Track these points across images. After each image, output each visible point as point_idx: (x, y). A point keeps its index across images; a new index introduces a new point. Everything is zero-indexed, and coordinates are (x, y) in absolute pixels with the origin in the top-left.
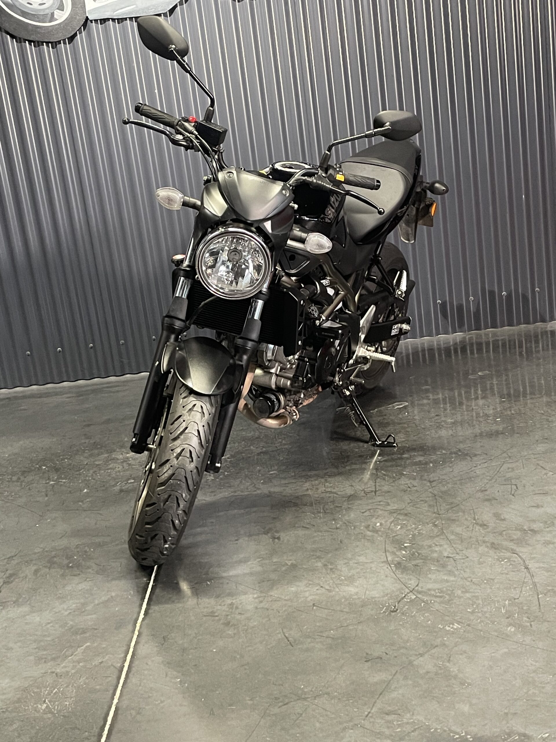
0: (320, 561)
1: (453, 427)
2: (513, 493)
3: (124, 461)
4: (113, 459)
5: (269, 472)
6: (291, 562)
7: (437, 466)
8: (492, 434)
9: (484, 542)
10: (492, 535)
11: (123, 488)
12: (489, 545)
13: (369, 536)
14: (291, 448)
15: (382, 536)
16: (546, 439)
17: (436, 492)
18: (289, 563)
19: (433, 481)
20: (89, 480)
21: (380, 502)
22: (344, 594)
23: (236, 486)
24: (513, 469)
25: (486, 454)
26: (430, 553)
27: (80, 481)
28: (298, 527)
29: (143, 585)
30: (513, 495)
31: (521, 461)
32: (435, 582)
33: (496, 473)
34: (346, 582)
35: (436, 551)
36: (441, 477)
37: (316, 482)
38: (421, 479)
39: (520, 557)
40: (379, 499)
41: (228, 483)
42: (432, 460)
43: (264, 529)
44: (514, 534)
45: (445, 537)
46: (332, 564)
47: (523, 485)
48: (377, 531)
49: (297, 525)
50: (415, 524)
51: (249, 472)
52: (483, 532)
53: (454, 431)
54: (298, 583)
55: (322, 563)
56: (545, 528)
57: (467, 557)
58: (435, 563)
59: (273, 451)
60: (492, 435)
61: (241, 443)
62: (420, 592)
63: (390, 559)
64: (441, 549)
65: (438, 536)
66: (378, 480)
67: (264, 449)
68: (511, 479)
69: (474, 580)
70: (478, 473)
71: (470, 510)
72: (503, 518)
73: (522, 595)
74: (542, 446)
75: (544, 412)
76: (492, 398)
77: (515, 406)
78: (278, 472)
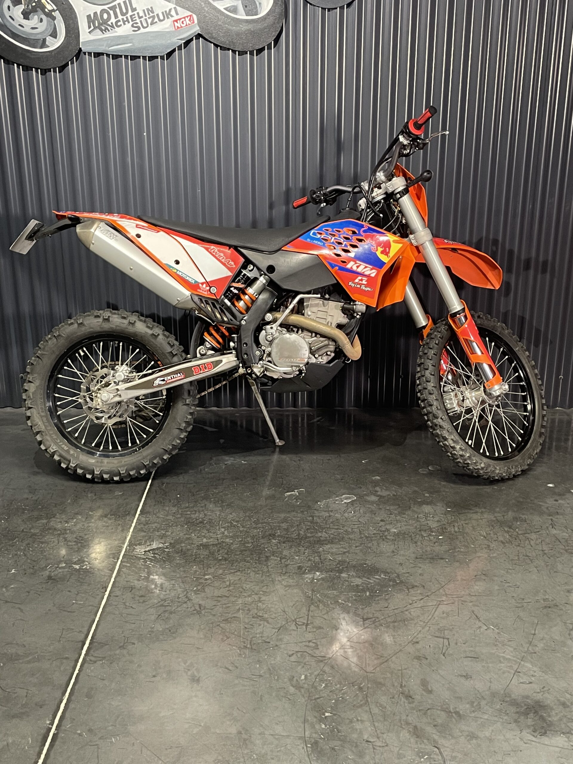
1: (395, 540)
2: (444, 652)
3: (61, 534)
4: (50, 529)
5: (204, 576)
6: (204, 721)
7: (373, 597)
8: (432, 558)
9: (408, 724)
10: (416, 714)
11: (53, 574)
12: (411, 730)
13: (291, 695)
14: (232, 543)
15: (303, 696)
16: (484, 574)
18: (203, 723)
19: (367, 619)
20: (20, 556)
21: (309, 641)
24: (448, 614)
25: (424, 587)
26: (350, 731)
27: (11, 556)
28: (220, 667)
29: (43, 731)
30: (444, 656)
31: (456, 603)
33: (430, 617)
35: (357, 730)
36: (375, 615)
37: (250, 599)
38: (355, 613)
39: (441, 753)
40: (309, 636)
42: (369, 586)
43: (185, 664)
44: (439, 716)
45: (367, 708)
46: (246, 731)
47: (455, 641)
48: (301, 687)
49: (219, 664)
50: (340, 684)
51: (184, 571)
52: (407, 707)
53: (396, 546)
56: (471, 712)
57: (387, 745)
59: (213, 544)
60: (434, 558)
61: (183, 526)
63: (307, 734)
64: (362, 727)
65: (361, 706)
66: (312, 607)
67: (205, 540)
68: (445, 630)
70: (412, 613)
71: (399, 670)
72: (430, 689)
74: (480, 585)
75: (487, 534)
76: (438, 504)
77: (459, 520)
78: (214, 577)
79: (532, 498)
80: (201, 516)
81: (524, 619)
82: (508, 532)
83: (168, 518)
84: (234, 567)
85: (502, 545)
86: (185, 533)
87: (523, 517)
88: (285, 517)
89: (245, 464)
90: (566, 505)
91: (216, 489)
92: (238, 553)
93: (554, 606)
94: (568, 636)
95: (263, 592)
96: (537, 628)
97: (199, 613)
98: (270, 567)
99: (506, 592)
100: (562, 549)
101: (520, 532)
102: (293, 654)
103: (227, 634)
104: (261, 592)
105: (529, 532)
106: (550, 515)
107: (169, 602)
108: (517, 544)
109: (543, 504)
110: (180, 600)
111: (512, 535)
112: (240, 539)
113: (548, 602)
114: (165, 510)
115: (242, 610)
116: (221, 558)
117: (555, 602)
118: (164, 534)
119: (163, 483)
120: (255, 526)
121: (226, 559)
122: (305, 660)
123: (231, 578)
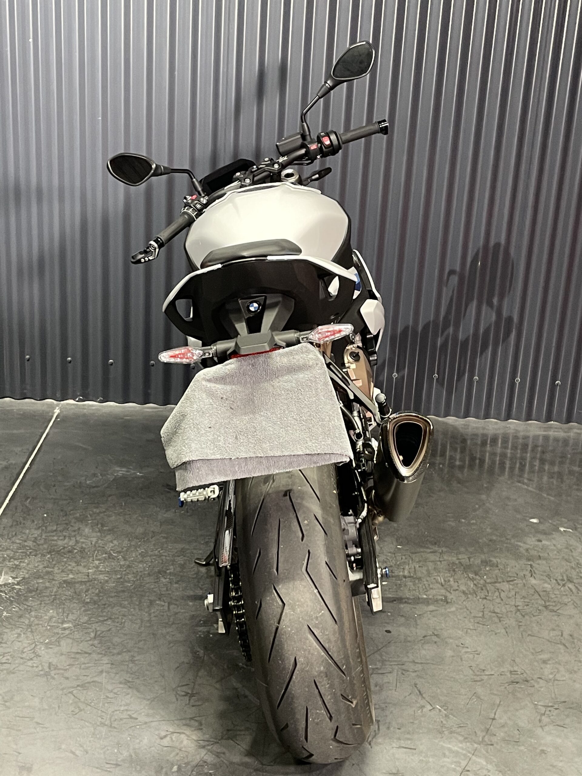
5: (62, 623)
14: (107, 581)
16: (435, 635)
21: (191, 719)
28: (64, 750)
30: (370, 744)
31: (395, 674)
37: (120, 656)
40: (192, 712)
47: (387, 724)
49: (63, 747)
51: (36, 617)
59: (82, 582)
61: (45, 556)
66: (202, 673)
67: (71, 576)
74: (429, 650)
75: (445, 581)
76: (386, 539)
77: (411, 562)
78: (74, 627)
79: (509, 537)
80: (70, 544)
81: (482, 698)
82: (472, 580)
83: (26, 544)
84: (104, 614)
85: (463, 597)
86: (46, 565)
87: (494, 560)
88: (182, 549)
89: (142, 477)
90: (553, 547)
91: (97, 508)
92: (113, 595)
93: (524, 681)
94: (538, 722)
95: (139, 648)
96: (498, 710)
97: (47, 674)
98: (153, 615)
99: (461, 659)
100: (541, 605)
101: (488, 581)
102: (165, 736)
103: (80, 704)
104: (136, 650)
105: (500, 580)
106: (529, 560)
107: (9, 657)
108: (483, 596)
109: (522, 545)
110: (24, 656)
111: (478, 583)
112: (119, 576)
113: (517, 676)
114: (24, 533)
115: (106, 672)
116: (88, 600)
117: (525, 675)
118: (17, 565)
119: (27, 498)
120: (141, 559)
121: (95, 603)
122: (182, 746)
123: (98, 629)
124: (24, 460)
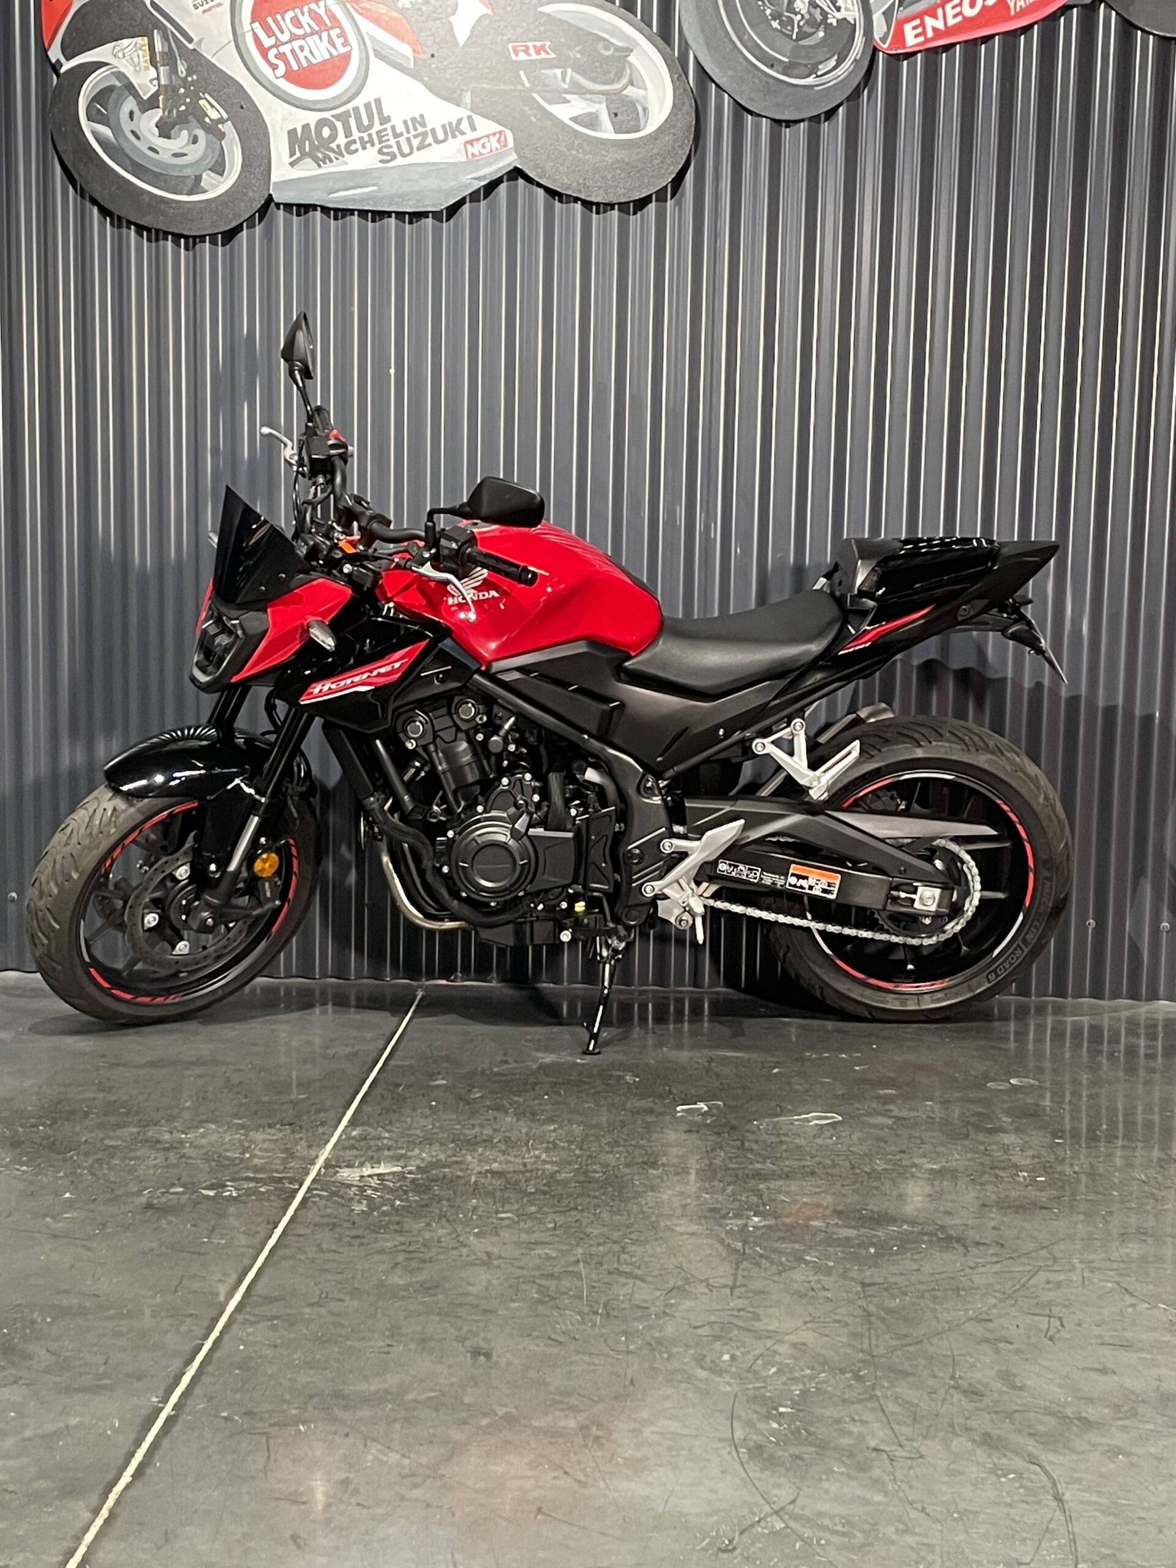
0: (575, 1417)
1: (934, 1180)
2: (1050, 1334)
3: (172, 1147)
4: (146, 1141)
5: (497, 1212)
6: (504, 1410)
7: (883, 1255)
9: (968, 1429)
10: (987, 1416)
11: (155, 1202)
12: (976, 1438)
13: (701, 1380)
14: (558, 1172)
16: (1142, 1233)
17: (872, 1308)
18: (501, 1411)
19: (871, 1285)
20: (81, 1174)
21: (739, 1310)
22: (616, 1495)
23: (415, 1233)
24: (1059, 1285)
25: (1002, 1245)
26: (835, 1434)
27: (61, 1174)
28: (538, 1337)
29: (145, 1412)
30: (1051, 1339)
31: (1078, 1271)
32: (838, 1499)
33: (1018, 1286)
34: (626, 1471)
35: (850, 1433)
36: (891, 1279)
37: (601, 1248)
38: (844, 1276)
39: (1046, 1472)
40: (739, 1303)
41: (398, 1223)
42: (874, 1240)
43: (458, 1330)
44: (1042, 1423)
45: (877, 1406)
46: (600, 1426)
47: (1076, 1321)
48: (721, 1370)
49: (535, 1334)
50: (812, 1368)
51: (450, 1206)
52: (968, 1406)
53: (937, 1188)
54: (511, 1458)
55: (577, 1422)
56: (1114, 1419)
57: (922, 1457)
58: (844, 1459)
59: (515, 1171)
60: (1023, 1208)
61: (445, 1145)
62: (795, 1518)
63: (739, 1434)
64: (863, 1430)
65: (861, 1401)
66: (745, 1264)
67: (496, 1165)
68: (1051, 1306)
69: (929, 1509)
70: (975, 1280)
71: (948, 1356)
72: (1019, 1384)
73: (1037, 1557)
74: (1133, 1248)
75: (1148, 1178)
76: (1034, 1133)
77: (1082, 1156)
78: (518, 1216)
80: (485, 1132)
83: (410, 1132)
84: (564, 1204)
86: (450, 1154)
89: (585, 1065)
91: (519, 1096)
92: (572, 1185)
95: (631, 1240)
97: (484, 1264)
98: (645, 1207)
103: (552, 1294)
104: (626, 1240)
107: (419, 1246)
110: (443, 1245)
112: (576, 1167)
114: (403, 1121)
115: (585, 1262)
116: (533, 1191)
118: (402, 1156)
119: (398, 1086)
120: (607, 1149)
121: (544, 1193)
122: (731, 1335)
123: (557, 1219)
124: (381, 1047)
